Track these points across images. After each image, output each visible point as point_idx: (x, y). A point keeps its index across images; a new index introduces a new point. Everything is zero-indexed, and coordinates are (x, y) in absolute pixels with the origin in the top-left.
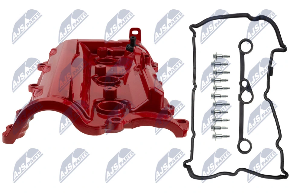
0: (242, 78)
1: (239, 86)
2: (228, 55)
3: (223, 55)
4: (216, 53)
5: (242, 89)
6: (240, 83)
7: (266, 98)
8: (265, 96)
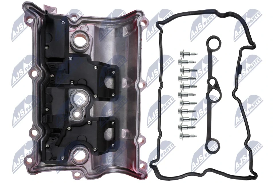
0: (210, 77)
1: (207, 84)
2: (196, 52)
3: (191, 52)
4: (183, 51)
5: (210, 88)
6: (208, 81)
7: (234, 96)
8: (234, 95)
